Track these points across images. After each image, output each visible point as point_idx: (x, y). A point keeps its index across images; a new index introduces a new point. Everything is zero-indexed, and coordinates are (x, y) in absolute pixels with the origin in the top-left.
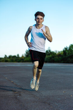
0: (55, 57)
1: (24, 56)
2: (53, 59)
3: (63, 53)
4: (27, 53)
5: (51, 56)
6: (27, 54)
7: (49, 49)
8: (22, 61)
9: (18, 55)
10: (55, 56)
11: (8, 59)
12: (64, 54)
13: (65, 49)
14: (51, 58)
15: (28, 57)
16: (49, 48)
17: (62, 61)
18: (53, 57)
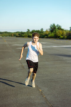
1: (49, 30)
4: (51, 28)
8: (46, 37)
9: (42, 29)
15: (52, 33)
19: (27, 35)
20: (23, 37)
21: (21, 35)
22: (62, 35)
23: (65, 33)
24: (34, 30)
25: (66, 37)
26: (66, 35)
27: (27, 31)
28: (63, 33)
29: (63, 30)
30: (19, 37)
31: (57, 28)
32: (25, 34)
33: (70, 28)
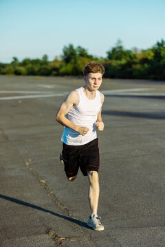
0: (134, 66)
1: (60, 59)
2: (129, 69)
3: (152, 54)
4: (65, 53)
5: (124, 61)
6: (66, 57)
7: (120, 45)
8: (54, 73)
9: (45, 57)
10: (135, 63)
11: (22, 69)
12: (155, 57)
13: (157, 47)
14: (123, 67)
15: (69, 65)
16: (119, 42)
17: (152, 76)
18: (129, 64)
19: (13, 70)
20: (4, 74)
24: (29, 60)
27: (13, 63)
29: (90, 57)
31: (78, 53)
32: (7, 68)
33: (109, 53)
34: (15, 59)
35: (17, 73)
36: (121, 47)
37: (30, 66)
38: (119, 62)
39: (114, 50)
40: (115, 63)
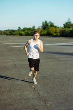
1: (41, 28)
4: (43, 25)
6: (43, 27)
7: (69, 21)
9: (34, 27)
11: (23, 33)
15: (45, 31)
16: (69, 19)
19: (19, 33)
20: (14, 35)
21: (12, 33)
22: (55, 33)
23: (58, 30)
24: (26, 28)
25: (59, 34)
26: (59, 33)
27: (18, 29)
28: (56, 31)
29: (55, 27)
30: (10, 35)
31: (49, 25)
32: (16, 32)
33: (64, 25)
34: (19, 28)
35: (21, 35)
36: (70, 22)
37: (26, 31)
38: (69, 29)
39: (67, 23)
40: (67, 30)
